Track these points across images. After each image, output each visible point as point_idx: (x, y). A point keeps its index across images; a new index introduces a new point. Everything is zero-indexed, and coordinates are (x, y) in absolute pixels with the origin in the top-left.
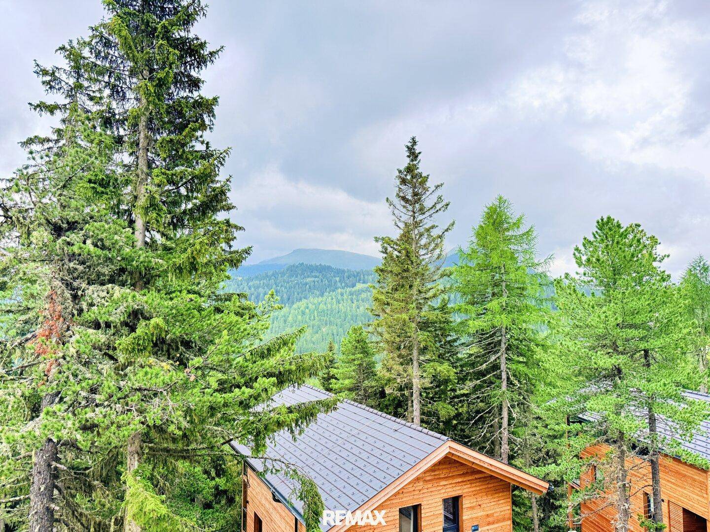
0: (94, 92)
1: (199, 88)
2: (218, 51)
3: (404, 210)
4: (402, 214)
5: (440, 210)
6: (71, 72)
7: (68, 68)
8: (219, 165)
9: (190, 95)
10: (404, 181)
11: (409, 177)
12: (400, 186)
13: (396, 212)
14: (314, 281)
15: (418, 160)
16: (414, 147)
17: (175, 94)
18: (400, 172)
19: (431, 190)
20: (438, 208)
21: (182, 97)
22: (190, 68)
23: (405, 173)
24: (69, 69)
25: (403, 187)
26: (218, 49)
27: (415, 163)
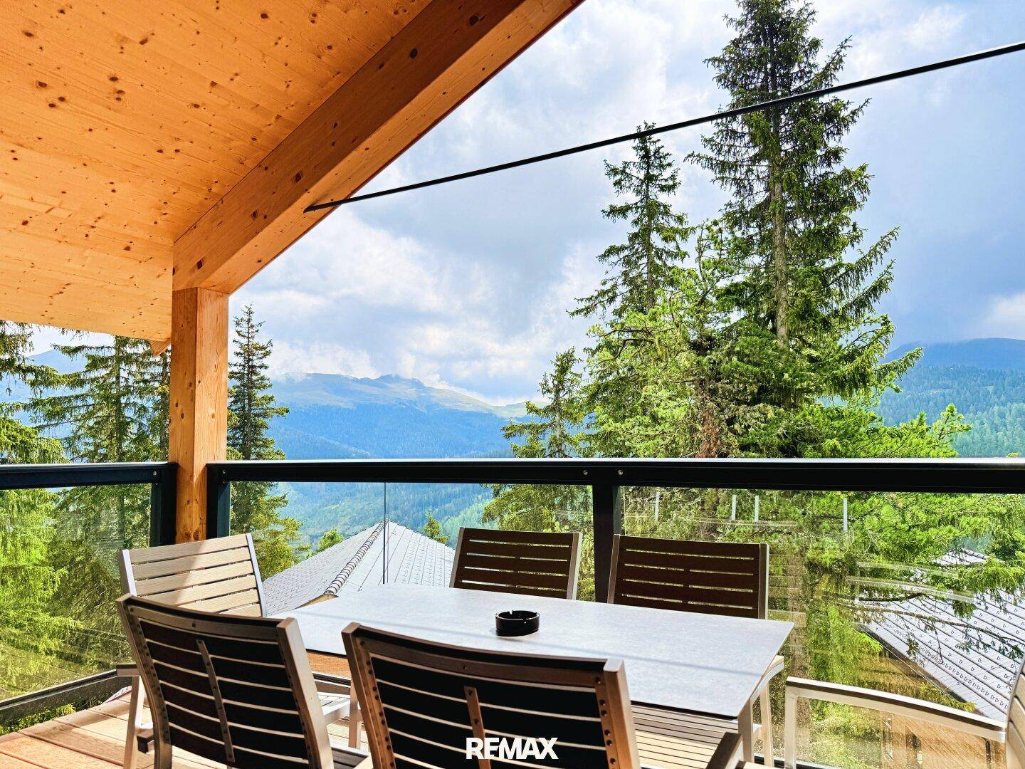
0: (666, 180)
1: (839, 159)
2: (862, 107)
6: (640, 164)
7: (637, 160)
8: (882, 251)
9: (828, 170)
17: (812, 173)
21: (820, 176)
22: (828, 138)
24: (639, 161)
26: (862, 104)
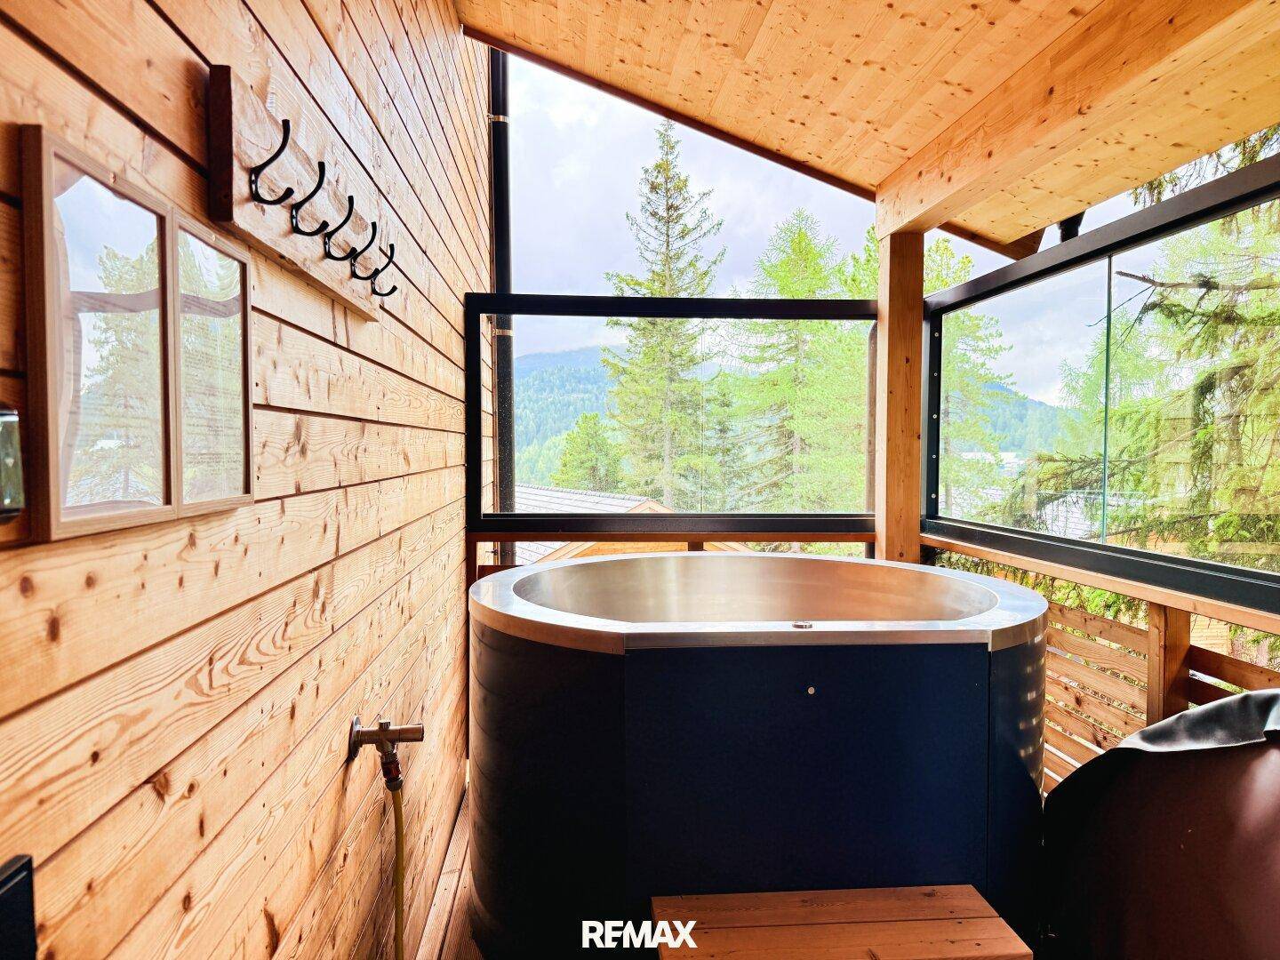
3: (654, 233)
4: (651, 240)
5: (709, 231)
10: (654, 188)
11: (661, 180)
12: (650, 195)
13: (642, 235)
14: (583, 400)
15: (676, 153)
16: (669, 133)
18: (646, 171)
19: (694, 200)
20: (704, 230)
23: (655, 174)
25: (653, 196)
27: (670, 157)
